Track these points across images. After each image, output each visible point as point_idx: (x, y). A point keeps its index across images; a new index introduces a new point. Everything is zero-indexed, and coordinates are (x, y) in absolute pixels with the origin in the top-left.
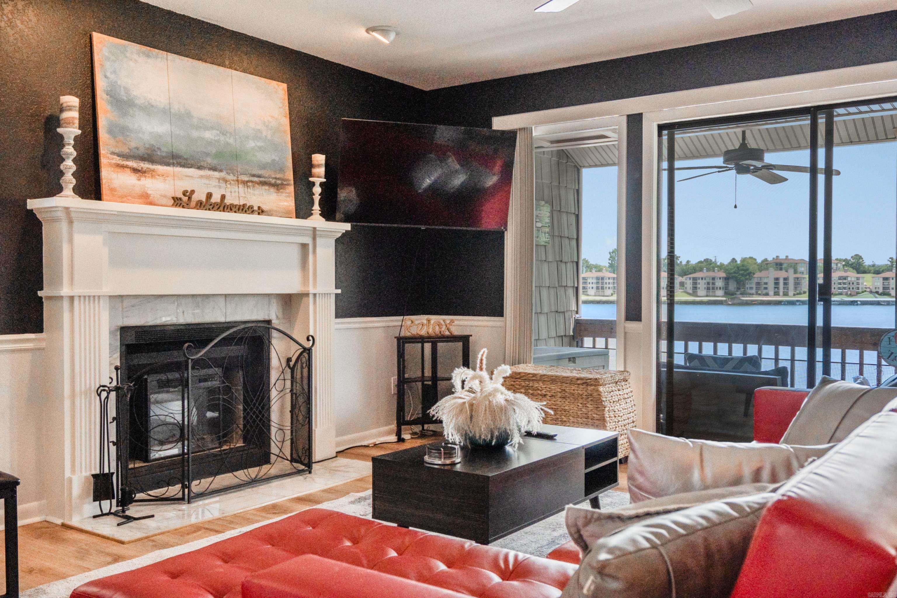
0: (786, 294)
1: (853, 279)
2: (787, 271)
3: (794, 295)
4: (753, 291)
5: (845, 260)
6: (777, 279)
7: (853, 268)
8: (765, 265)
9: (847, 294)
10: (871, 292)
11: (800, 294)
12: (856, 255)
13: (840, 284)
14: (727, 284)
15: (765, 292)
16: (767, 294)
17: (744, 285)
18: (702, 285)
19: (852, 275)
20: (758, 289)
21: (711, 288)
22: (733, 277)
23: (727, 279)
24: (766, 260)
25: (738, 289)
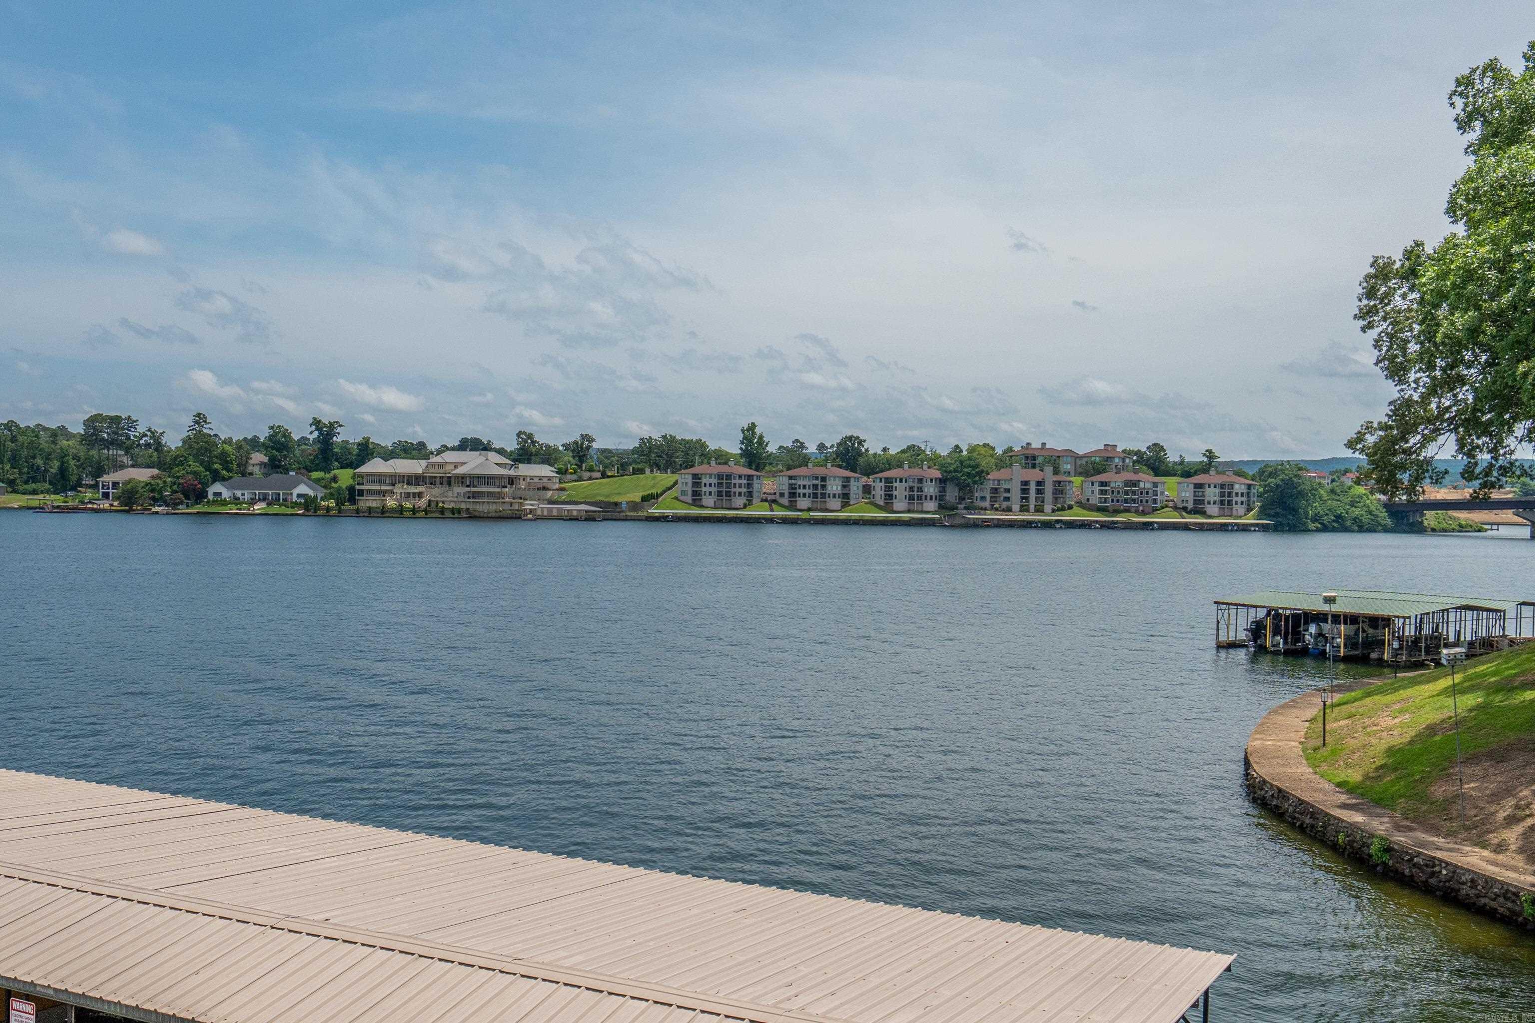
0: (1039, 510)
1: (1148, 486)
2: (1042, 470)
3: (1053, 511)
4: (987, 504)
5: (1138, 453)
6: (1026, 483)
7: (1149, 466)
8: (1008, 459)
9: (1137, 512)
10: (1175, 508)
11: (1063, 509)
12: (1155, 445)
13: (1126, 493)
14: (943, 490)
15: (1005, 505)
16: (1009, 510)
17: (971, 492)
18: (900, 490)
19: (1146, 479)
20: (994, 499)
21: (915, 496)
22: (952, 479)
23: (942, 481)
24: (1010, 449)
25: (962, 499)
